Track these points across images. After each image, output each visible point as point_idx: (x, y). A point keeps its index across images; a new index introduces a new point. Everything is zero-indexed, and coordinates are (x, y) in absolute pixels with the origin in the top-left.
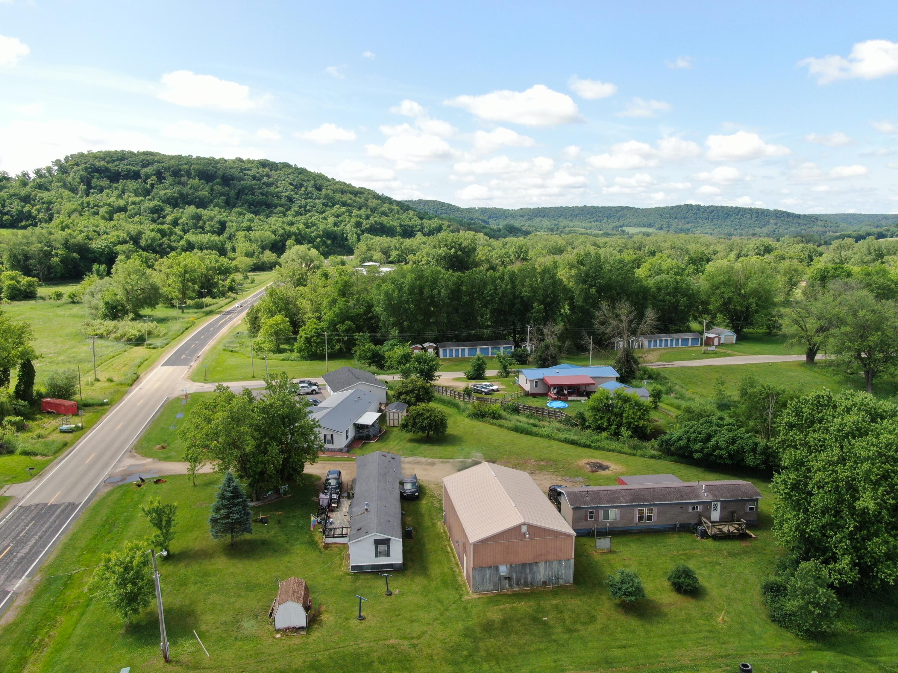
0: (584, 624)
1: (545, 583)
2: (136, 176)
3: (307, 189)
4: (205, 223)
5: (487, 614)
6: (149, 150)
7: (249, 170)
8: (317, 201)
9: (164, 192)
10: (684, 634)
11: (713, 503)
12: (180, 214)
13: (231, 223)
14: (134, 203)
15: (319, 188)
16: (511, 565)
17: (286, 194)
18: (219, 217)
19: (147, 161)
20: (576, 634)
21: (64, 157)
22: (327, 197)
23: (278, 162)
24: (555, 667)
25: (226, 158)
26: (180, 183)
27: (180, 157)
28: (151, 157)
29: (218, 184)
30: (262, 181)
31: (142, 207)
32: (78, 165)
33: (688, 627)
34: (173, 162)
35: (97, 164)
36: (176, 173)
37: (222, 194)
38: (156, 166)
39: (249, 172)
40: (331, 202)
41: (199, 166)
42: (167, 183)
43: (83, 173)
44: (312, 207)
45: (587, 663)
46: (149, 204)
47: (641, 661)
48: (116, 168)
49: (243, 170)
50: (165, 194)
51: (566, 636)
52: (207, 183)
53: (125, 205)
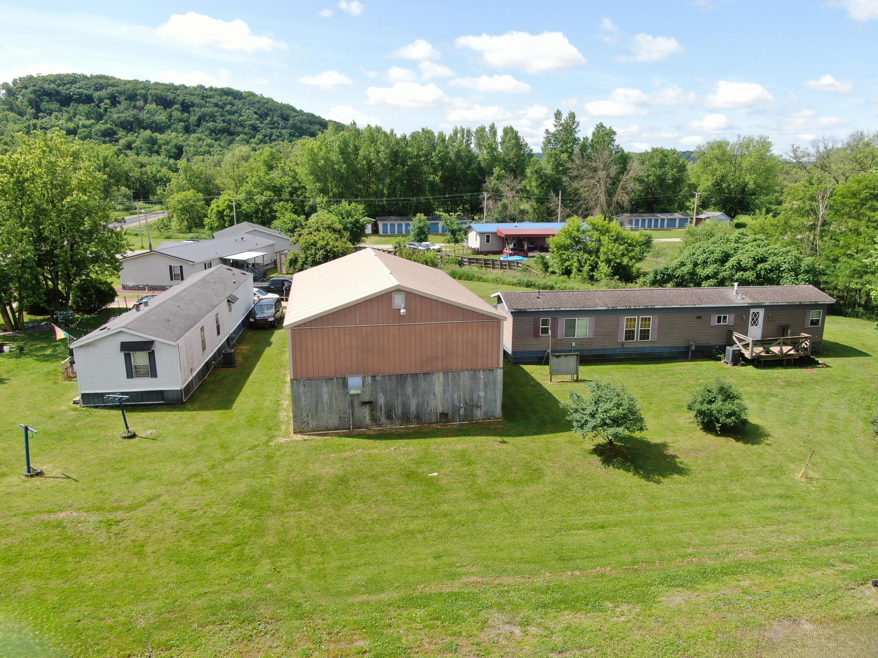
0: (515, 483)
1: (444, 415)
2: (89, 99)
3: (272, 118)
4: (160, 147)
5: (311, 466)
6: (103, 74)
7: (211, 97)
8: (284, 131)
9: (118, 115)
10: (731, 501)
11: (752, 311)
12: (134, 138)
13: (188, 148)
14: (84, 126)
15: (285, 118)
16: (374, 377)
17: (250, 123)
18: (174, 142)
19: (101, 84)
20: (495, 502)
21: (12, 80)
22: (294, 126)
23: (242, 91)
24: (435, 568)
25: (187, 85)
26: (135, 107)
27: (136, 82)
28: (105, 81)
29: (177, 109)
30: (225, 109)
31: (93, 130)
32: (26, 88)
33: (737, 489)
34: (128, 86)
35: (46, 86)
36: (132, 97)
37: (181, 120)
38: (110, 90)
39: (212, 100)
40: (298, 132)
41: (156, 91)
42: (121, 107)
43: (32, 96)
44: (279, 137)
45: (512, 559)
46: (101, 126)
47: (641, 555)
48: (68, 92)
49: (203, 97)
50: (119, 118)
51: (476, 506)
52: (165, 108)
53: (74, 128)
